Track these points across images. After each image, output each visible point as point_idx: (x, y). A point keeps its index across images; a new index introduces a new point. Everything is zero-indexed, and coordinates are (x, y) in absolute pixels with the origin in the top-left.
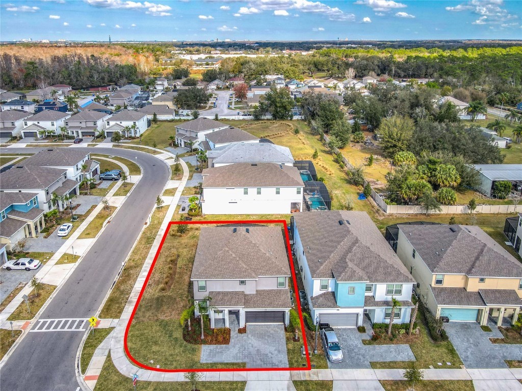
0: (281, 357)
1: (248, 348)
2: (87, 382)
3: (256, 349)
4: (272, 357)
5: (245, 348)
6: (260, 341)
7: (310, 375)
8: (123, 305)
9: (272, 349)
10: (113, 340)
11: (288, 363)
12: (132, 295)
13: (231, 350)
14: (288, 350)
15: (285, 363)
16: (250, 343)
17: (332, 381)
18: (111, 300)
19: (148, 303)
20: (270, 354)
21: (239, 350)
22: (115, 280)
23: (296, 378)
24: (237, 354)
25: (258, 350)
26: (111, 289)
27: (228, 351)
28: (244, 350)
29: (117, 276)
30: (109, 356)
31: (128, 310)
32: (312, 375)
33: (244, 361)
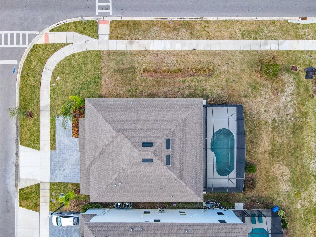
0: (60, 177)
1: (69, 152)
2: (44, 37)
3: (68, 158)
4: (60, 170)
5: (69, 150)
6: (76, 161)
7: (44, 196)
8: (127, 38)
9: (68, 171)
10: (84, 42)
11: (55, 182)
12: (143, 42)
13: (67, 139)
14: (67, 184)
15: (55, 180)
16: (74, 154)
17: (38, 211)
18: (135, 25)
19: (127, 60)
20: (63, 169)
21: (67, 145)
22: (169, 18)
23: (41, 186)
24: (63, 143)
25: (67, 160)
26: (155, 19)
27: (67, 136)
28: (67, 149)
29: (177, 18)
30: (65, 45)
31: (120, 46)
32: (44, 198)
33: (57, 149)
